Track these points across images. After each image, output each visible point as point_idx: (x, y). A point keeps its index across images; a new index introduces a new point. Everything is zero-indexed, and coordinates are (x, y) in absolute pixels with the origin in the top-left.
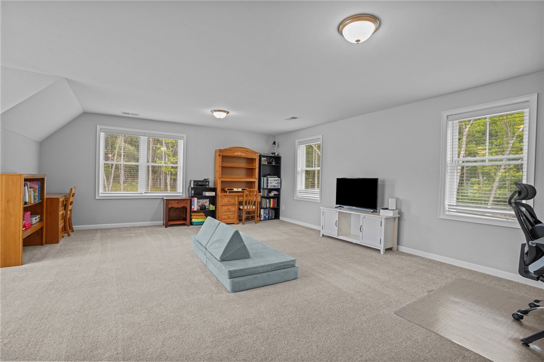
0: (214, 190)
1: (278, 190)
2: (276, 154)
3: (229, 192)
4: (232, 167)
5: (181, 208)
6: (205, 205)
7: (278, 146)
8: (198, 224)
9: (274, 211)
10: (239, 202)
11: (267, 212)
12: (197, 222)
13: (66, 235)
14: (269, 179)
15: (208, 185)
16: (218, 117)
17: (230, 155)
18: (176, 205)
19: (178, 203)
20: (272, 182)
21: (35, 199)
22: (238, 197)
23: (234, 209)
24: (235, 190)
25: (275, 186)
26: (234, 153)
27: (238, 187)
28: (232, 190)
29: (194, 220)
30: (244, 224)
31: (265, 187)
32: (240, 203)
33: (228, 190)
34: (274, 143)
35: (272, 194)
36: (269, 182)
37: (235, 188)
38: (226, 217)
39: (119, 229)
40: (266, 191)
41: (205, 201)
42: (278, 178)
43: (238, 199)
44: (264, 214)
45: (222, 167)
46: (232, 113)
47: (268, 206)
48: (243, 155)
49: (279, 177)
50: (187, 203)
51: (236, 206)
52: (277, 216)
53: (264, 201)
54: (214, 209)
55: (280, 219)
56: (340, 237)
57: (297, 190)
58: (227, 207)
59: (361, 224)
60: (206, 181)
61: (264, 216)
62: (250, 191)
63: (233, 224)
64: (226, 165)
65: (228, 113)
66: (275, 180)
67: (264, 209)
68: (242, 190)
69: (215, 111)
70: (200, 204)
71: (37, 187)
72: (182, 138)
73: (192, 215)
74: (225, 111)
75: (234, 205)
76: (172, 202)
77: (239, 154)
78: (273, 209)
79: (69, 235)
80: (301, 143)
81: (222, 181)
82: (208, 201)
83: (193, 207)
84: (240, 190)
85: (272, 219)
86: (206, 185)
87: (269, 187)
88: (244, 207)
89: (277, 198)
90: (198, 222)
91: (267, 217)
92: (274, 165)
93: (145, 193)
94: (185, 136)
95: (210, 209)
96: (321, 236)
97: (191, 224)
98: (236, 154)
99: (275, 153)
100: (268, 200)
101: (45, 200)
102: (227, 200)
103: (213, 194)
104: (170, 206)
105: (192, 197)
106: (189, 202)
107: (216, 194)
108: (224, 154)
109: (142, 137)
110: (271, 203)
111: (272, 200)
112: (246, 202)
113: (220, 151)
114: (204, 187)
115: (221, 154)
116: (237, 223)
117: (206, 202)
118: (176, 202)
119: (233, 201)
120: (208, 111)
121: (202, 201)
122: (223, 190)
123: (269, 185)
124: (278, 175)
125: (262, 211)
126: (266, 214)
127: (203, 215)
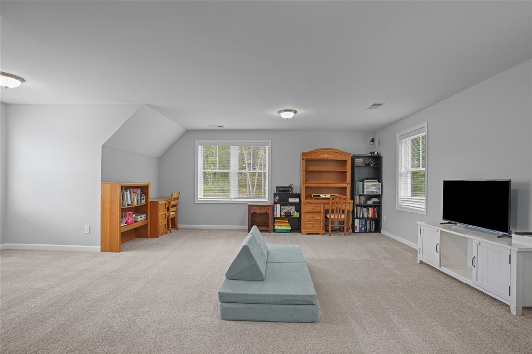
0: (298, 196)
1: (379, 197)
2: (376, 153)
3: (315, 199)
4: (320, 172)
5: (263, 214)
6: (290, 212)
7: (379, 143)
8: (280, 231)
9: (373, 223)
10: (325, 210)
11: (363, 223)
12: (279, 230)
13: (169, 231)
14: (365, 183)
15: (292, 191)
16: (285, 118)
17: (315, 158)
18: (258, 211)
19: (260, 209)
20: (371, 187)
21: (138, 202)
22: (324, 204)
23: (319, 218)
24: (322, 196)
25: (372, 192)
26: (320, 155)
27: (325, 194)
28: (320, 196)
29: (276, 227)
30: (330, 235)
31: (361, 193)
32: (327, 212)
33: (314, 196)
34: (373, 141)
35: (370, 202)
36: (365, 187)
37: (322, 194)
38: (310, 226)
39: (210, 230)
40: (363, 199)
41: (290, 207)
42: (378, 183)
43: (324, 207)
44: (359, 225)
45: (306, 171)
46: (300, 111)
47: (366, 216)
48: (331, 157)
49: (380, 180)
50: (268, 209)
51: (322, 214)
52: (378, 229)
53: (359, 209)
54: (298, 216)
55: (382, 233)
56: (443, 269)
57: (399, 197)
58: (310, 216)
59: (474, 254)
60: (290, 187)
61: (359, 228)
62: (341, 198)
63: (319, 234)
64: (311, 169)
65: (296, 112)
66: (373, 185)
67: (360, 219)
68: (331, 196)
69: (281, 111)
70: (285, 211)
71: (139, 192)
72: (267, 144)
73: (274, 222)
74: (291, 111)
75: (319, 213)
76: (255, 208)
77: (326, 156)
78: (371, 219)
79: (171, 232)
80: (403, 136)
81: (306, 187)
82: (293, 207)
83: (275, 214)
84: (328, 196)
85: (370, 232)
86: (288, 191)
87: (365, 194)
88: (330, 216)
89: (378, 206)
90: (281, 230)
91: (363, 229)
92: (372, 167)
93: (234, 198)
94: (270, 142)
95: (294, 217)
96: (419, 262)
97: (274, 231)
98: (322, 156)
99: (374, 152)
100: (365, 209)
101: (149, 203)
102: (311, 208)
103: (297, 200)
104: (252, 212)
105: (275, 203)
106: (271, 209)
107: (300, 200)
108: (309, 157)
109: (232, 147)
110: (370, 213)
111: (370, 208)
112: (332, 211)
113: (304, 154)
114: (287, 192)
115: (305, 157)
116: (322, 233)
117: (292, 209)
118: (258, 208)
119: (318, 209)
120: (275, 113)
121: (286, 208)
122: (308, 197)
123: (365, 190)
124: (379, 178)
125: (357, 222)
126: (362, 225)
127: (286, 222)
